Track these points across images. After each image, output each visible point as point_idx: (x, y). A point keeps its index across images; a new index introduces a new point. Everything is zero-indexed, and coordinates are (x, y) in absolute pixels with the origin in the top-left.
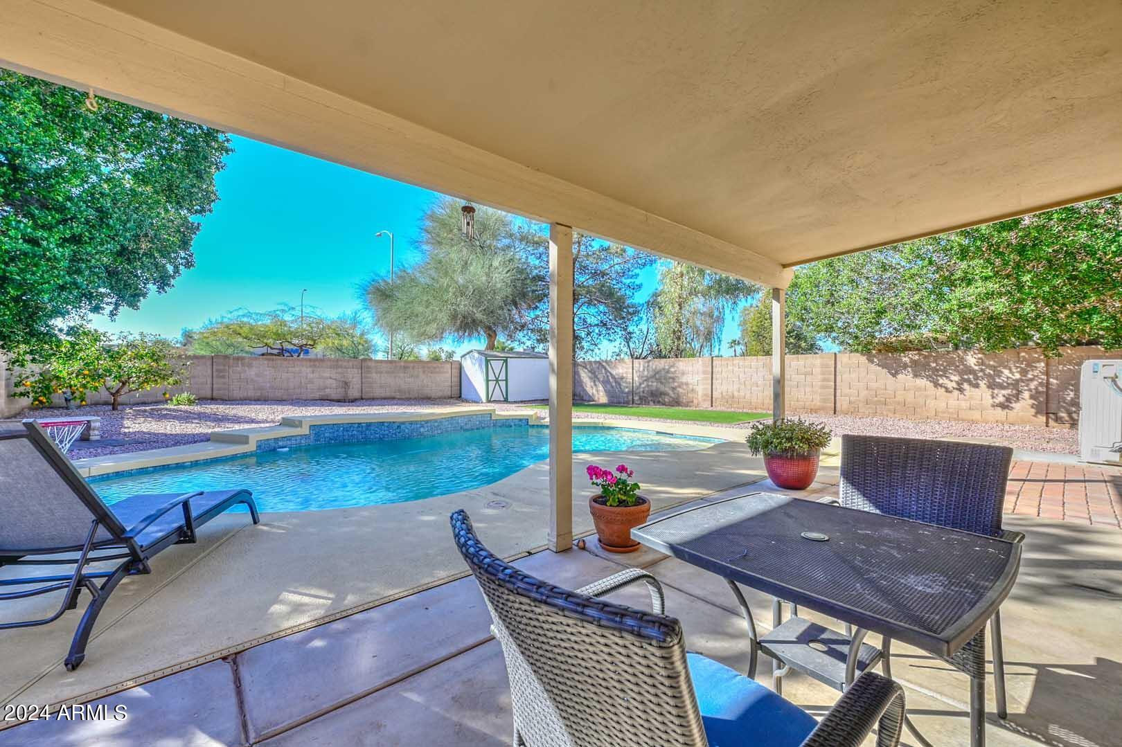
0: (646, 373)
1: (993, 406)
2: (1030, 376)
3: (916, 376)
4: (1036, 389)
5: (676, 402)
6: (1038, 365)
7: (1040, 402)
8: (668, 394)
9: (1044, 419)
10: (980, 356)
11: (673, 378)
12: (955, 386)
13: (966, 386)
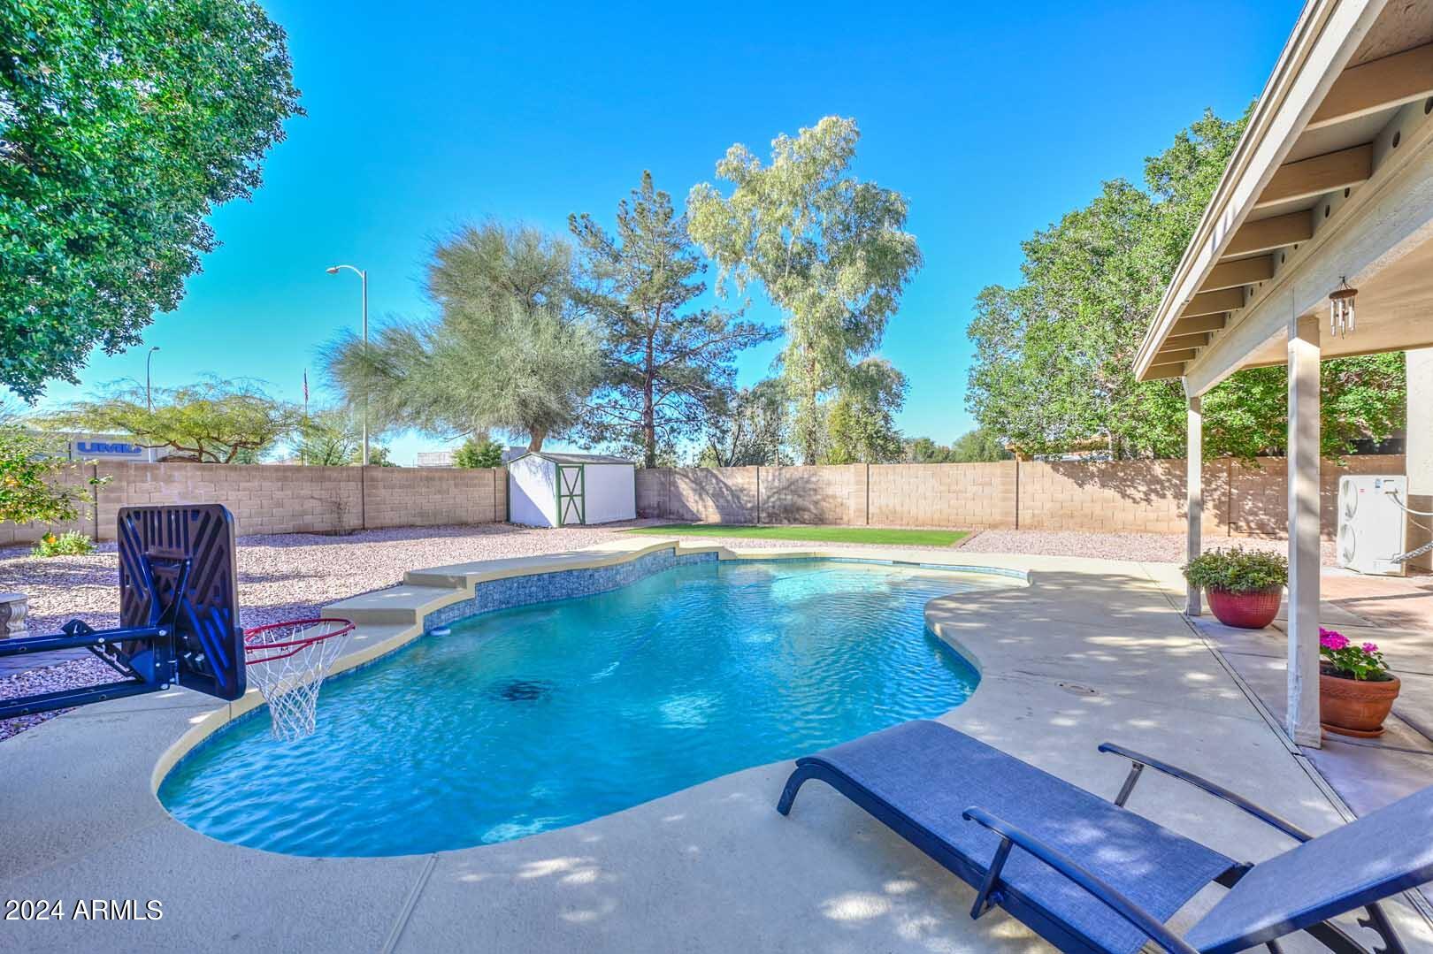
0: (776, 484)
1: (1179, 516)
2: (1214, 486)
3: (1103, 486)
4: (1219, 499)
5: (820, 520)
6: (1221, 475)
7: (1223, 512)
8: (809, 510)
9: (1227, 527)
10: (1167, 465)
11: (815, 490)
12: (1143, 497)
13: (1153, 496)
